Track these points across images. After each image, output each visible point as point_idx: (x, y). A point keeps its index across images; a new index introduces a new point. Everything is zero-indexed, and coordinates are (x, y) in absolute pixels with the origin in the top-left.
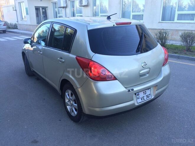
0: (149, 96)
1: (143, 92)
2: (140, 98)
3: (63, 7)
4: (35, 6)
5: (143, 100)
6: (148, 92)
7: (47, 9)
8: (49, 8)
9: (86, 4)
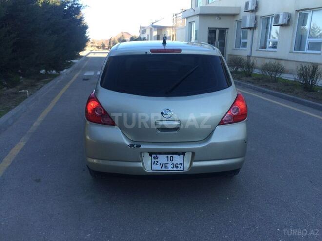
0: (179, 166)
1: (167, 155)
2: (159, 163)
3: (250, 28)
4: (209, 28)
5: (164, 169)
6: (177, 159)
7: (227, 31)
8: (230, 30)
9: (285, 22)
